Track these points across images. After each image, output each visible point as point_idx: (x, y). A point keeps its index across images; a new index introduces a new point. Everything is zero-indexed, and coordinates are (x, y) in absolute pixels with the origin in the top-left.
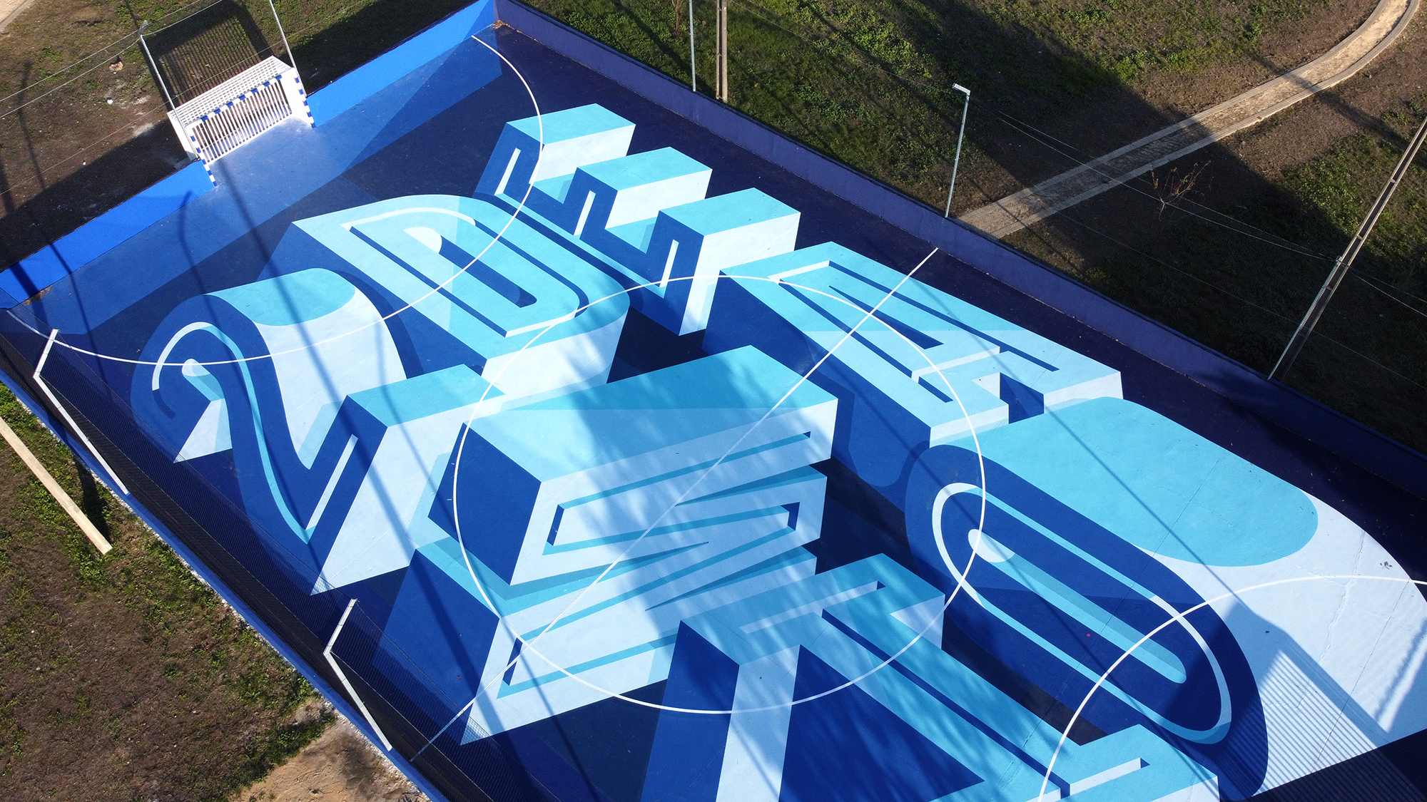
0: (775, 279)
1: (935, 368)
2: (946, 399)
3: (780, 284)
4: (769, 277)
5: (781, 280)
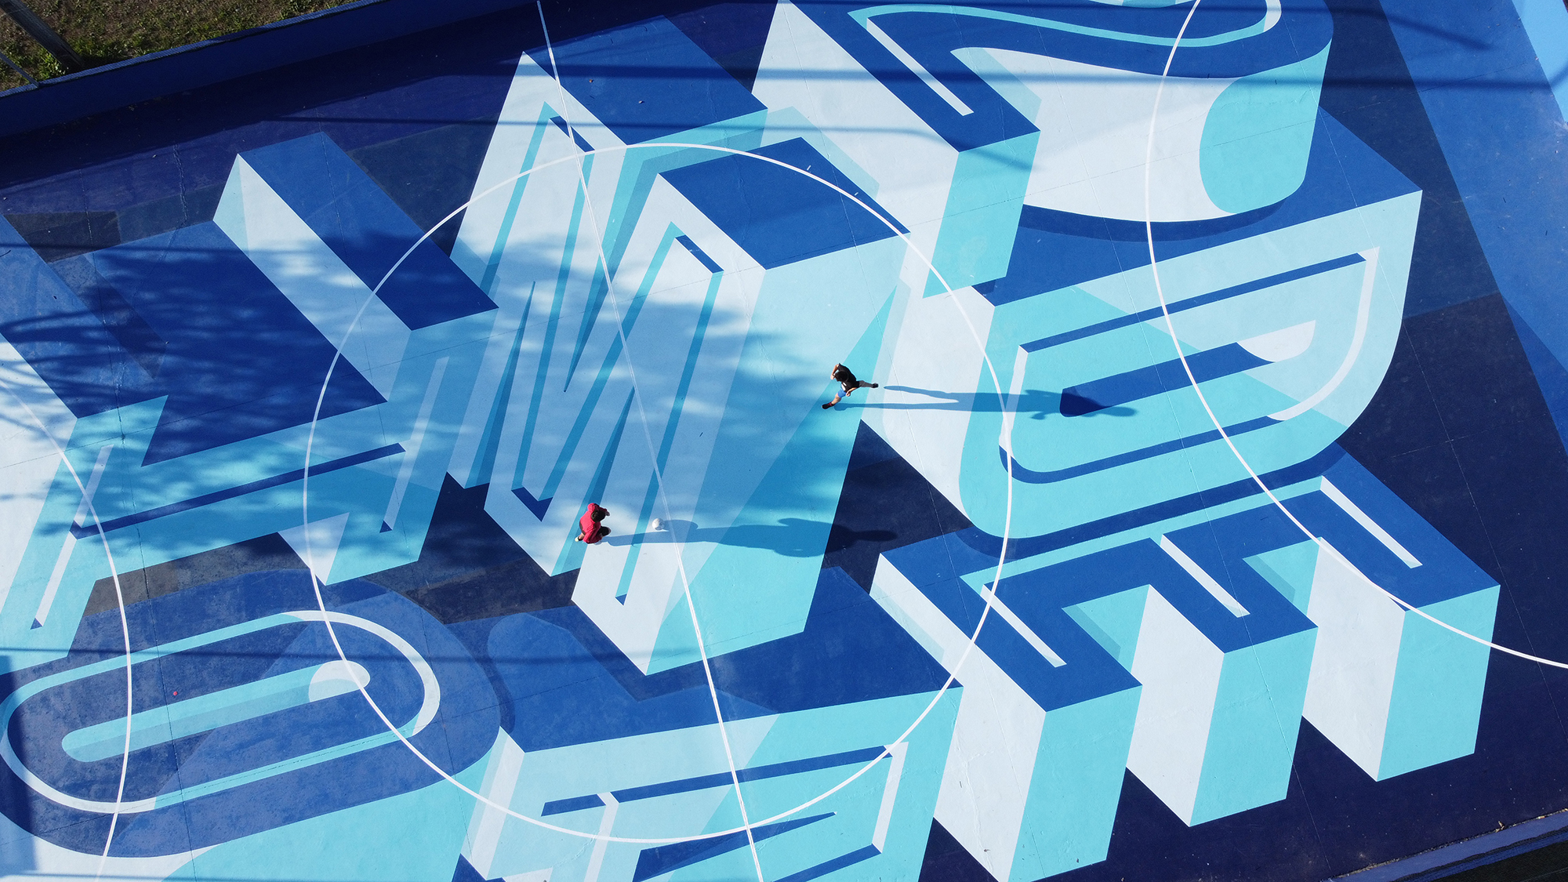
0: (897, 748)
2: (551, 809)
3: (882, 749)
4: (907, 744)
5: (889, 755)
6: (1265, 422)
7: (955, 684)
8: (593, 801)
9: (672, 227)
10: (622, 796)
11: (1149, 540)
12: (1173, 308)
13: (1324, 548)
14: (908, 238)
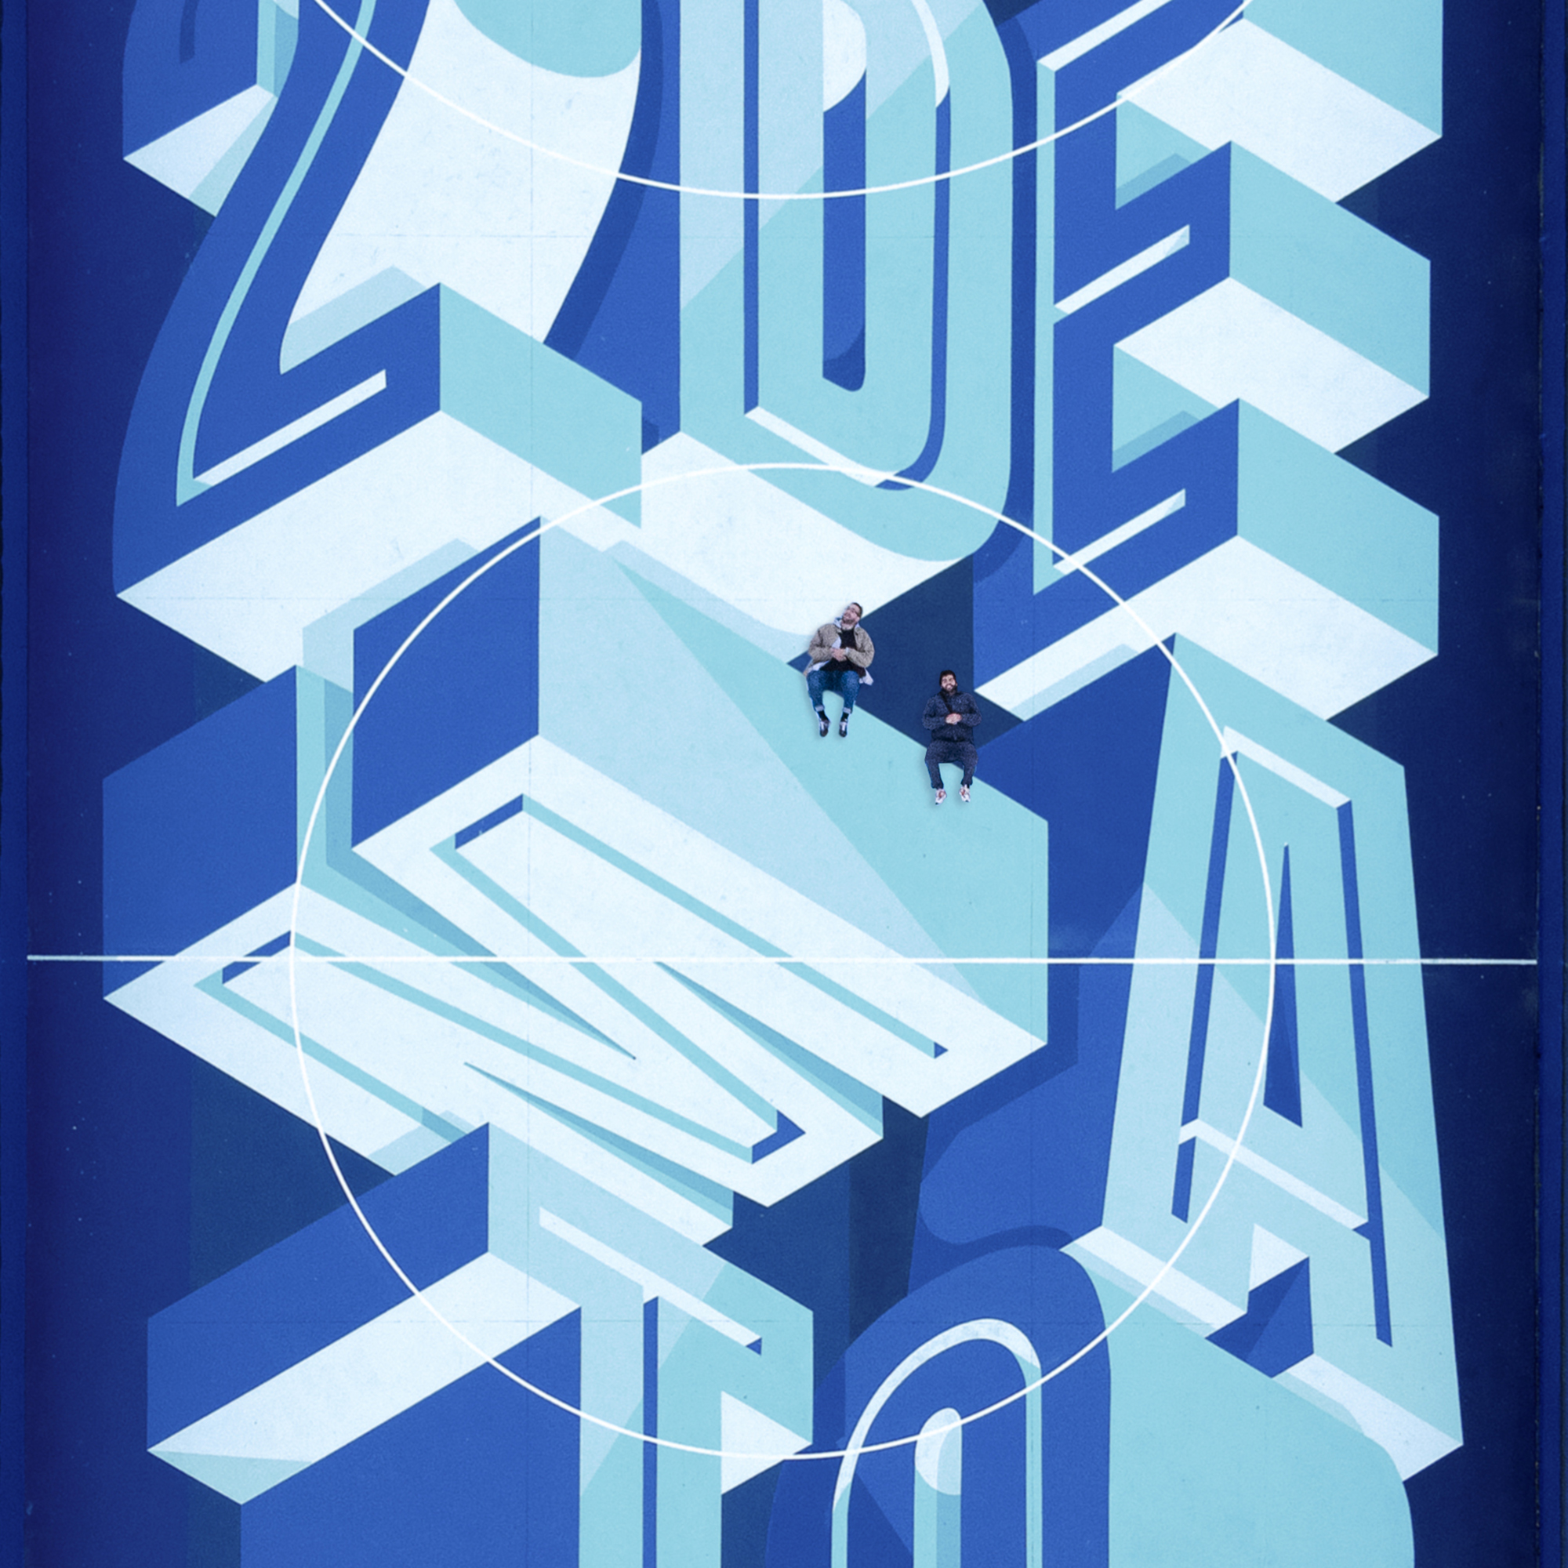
0: (1230, 742)
1: (1235, 1150)
2: (1181, 1208)
3: (1224, 761)
4: (1227, 729)
5: (1235, 756)
6: (944, 112)
7: (1170, 642)
8: (1187, 1152)
9: (437, 850)
10: (1190, 1113)
11: (1057, 326)
12: (751, 182)
13: (1133, 95)
14: (547, 521)
